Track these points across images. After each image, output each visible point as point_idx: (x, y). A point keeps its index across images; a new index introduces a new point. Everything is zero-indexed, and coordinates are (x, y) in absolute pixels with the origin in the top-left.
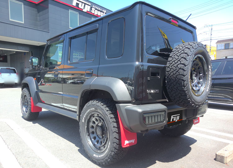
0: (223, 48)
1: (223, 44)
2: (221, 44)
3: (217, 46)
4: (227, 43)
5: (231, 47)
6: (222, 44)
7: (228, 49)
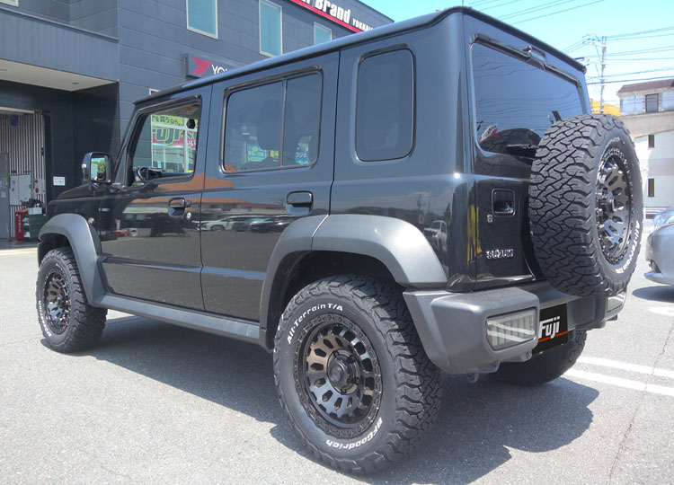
0: (641, 107)
1: (640, 96)
2: (633, 98)
3: (621, 101)
4: (652, 91)
5: (665, 104)
6: (637, 97)
7: (657, 111)
